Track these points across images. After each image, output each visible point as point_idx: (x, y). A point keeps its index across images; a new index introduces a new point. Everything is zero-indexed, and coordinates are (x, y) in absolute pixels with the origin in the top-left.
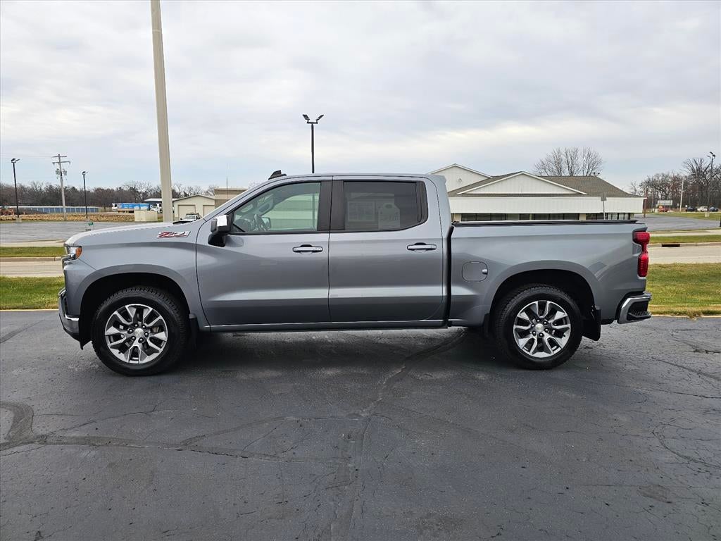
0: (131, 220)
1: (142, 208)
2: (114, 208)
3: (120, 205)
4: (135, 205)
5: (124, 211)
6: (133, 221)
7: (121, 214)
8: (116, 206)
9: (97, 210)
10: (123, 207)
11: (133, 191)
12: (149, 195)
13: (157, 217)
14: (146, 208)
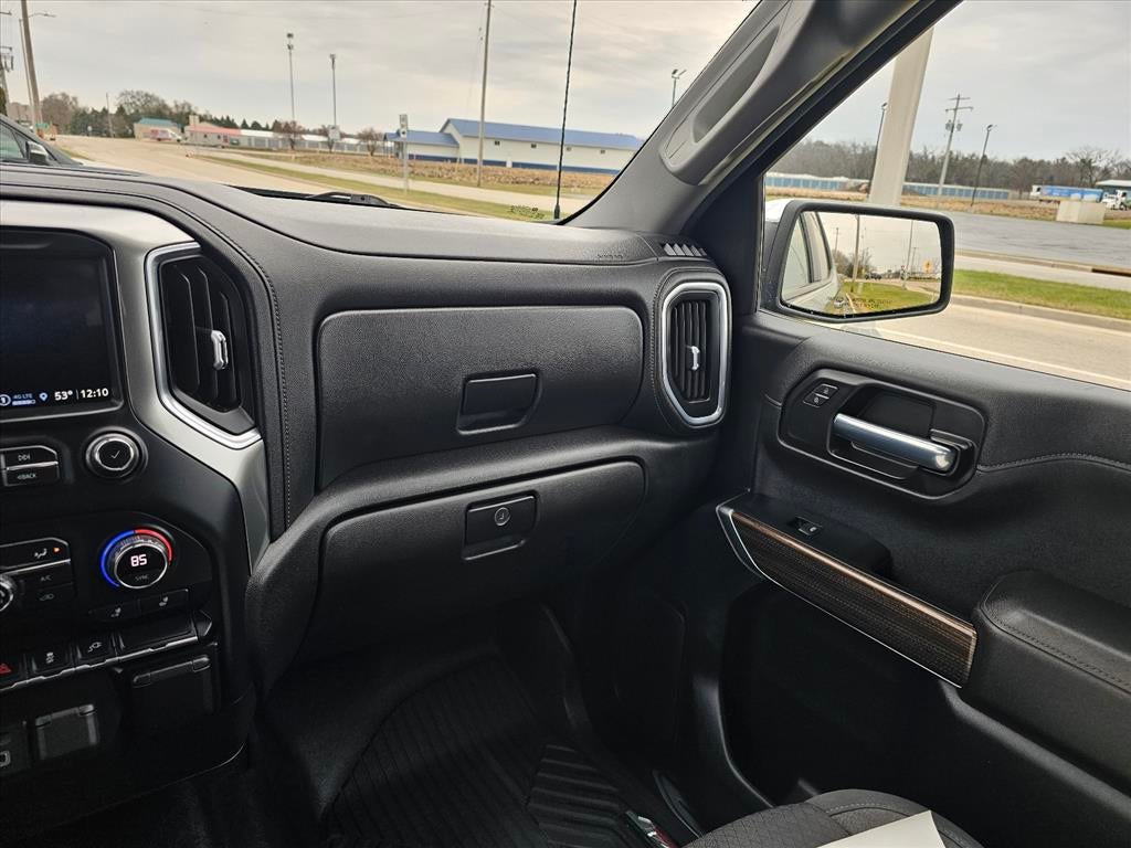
0: (1052, 217)
1: (1086, 197)
2: (1034, 193)
3: (1046, 189)
4: (1074, 192)
5: (1049, 201)
6: (1054, 219)
7: (1044, 204)
8: (1038, 190)
9: (1006, 196)
10: (1050, 194)
11: (1086, 165)
12: (1114, 173)
13: (1102, 216)
14: (1094, 197)
